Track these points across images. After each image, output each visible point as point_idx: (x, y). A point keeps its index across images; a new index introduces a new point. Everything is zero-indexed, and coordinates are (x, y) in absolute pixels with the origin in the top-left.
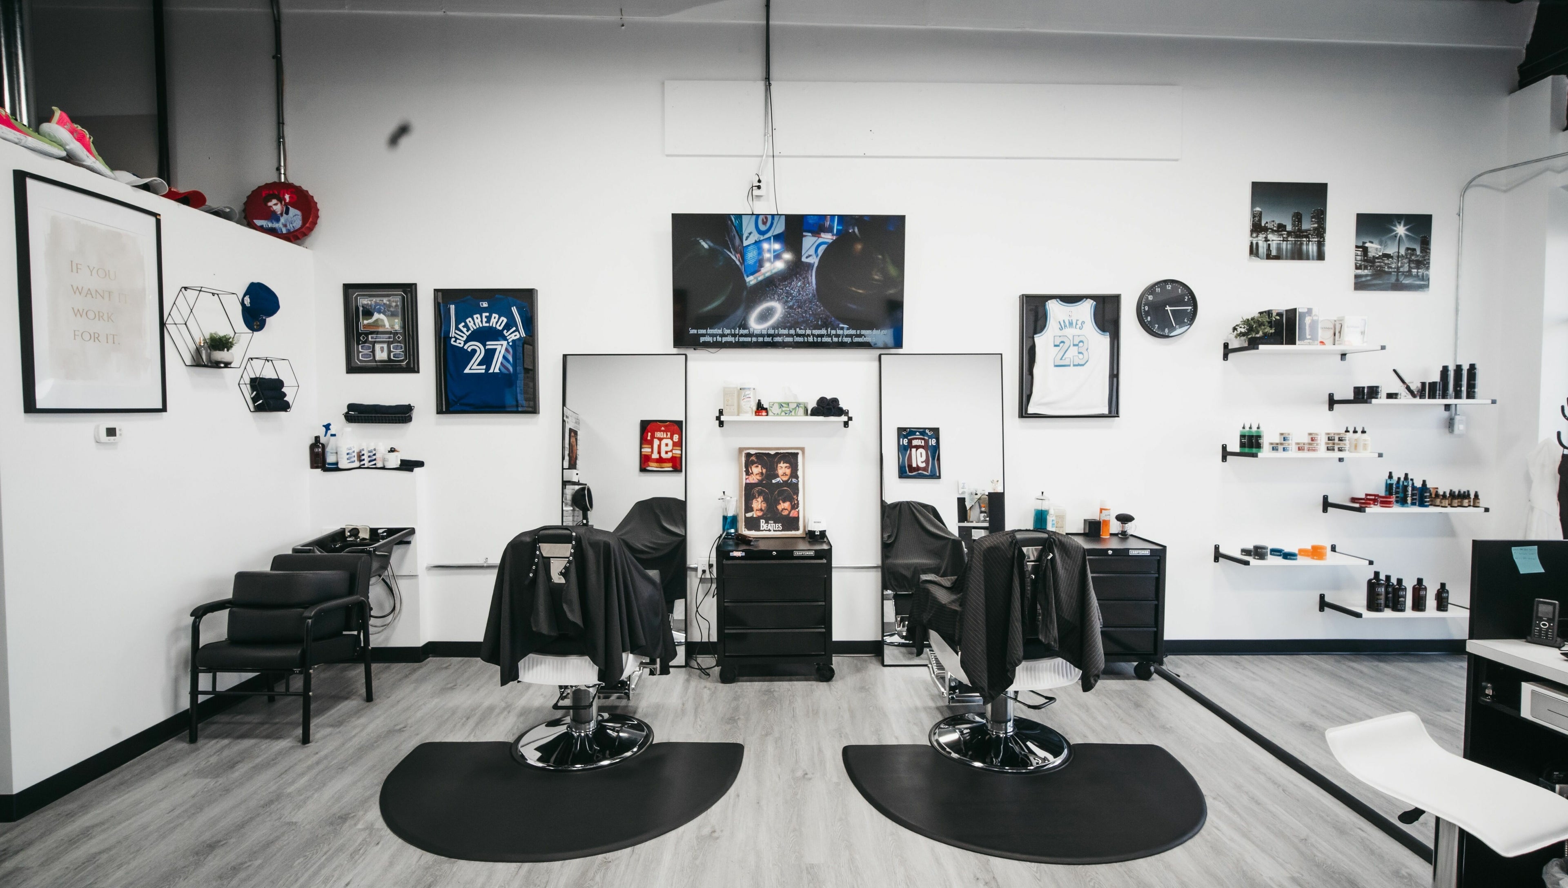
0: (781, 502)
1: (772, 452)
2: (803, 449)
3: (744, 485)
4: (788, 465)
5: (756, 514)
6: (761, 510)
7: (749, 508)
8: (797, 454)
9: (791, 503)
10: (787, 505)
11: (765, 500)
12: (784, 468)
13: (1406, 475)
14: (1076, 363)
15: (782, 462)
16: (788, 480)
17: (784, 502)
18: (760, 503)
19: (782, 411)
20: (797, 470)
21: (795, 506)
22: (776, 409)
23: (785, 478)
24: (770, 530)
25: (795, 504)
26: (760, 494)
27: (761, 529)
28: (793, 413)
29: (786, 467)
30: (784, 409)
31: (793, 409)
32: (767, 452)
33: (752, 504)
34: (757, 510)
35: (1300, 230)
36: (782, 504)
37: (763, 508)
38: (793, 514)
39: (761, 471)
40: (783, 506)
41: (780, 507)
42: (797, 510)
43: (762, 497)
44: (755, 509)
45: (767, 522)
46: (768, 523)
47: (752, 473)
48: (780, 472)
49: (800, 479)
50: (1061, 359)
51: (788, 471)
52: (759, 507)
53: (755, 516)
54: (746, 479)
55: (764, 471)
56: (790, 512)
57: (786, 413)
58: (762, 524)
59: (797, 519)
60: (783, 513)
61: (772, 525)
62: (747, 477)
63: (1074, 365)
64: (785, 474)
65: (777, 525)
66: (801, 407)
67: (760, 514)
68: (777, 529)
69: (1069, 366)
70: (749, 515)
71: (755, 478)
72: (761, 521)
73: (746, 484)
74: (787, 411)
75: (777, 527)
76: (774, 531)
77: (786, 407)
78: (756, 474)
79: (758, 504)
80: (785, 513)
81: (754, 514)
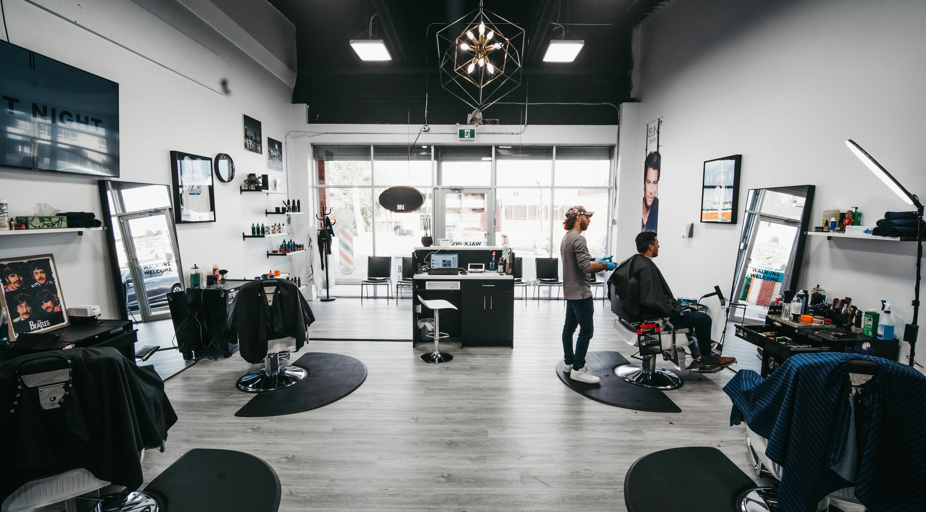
0: (43, 302)
1: (25, 261)
2: (51, 255)
3: (4, 295)
4: (42, 270)
5: (23, 318)
6: (27, 313)
7: (14, 314)
8: (48, 259)
9: (53, 302)
10: (49, 304)
11: (28, 304)
12: (39, 273)
13: (291, 240)
14: (197, 193)
15: (36, 269)
16: (46, 282)
17: (46, 302)
18: (24, 307)
19: (44, 224)
20: (51, 273)
21: (56, 303)
22: (37, 222)
23: (42, 282)
24: (40, 328)
25: (56, 301)
26: (22, 299)
27: (32, 329)
28: (56, 226)
29: (41, 272)
30: (45, 222)
31: (56, 222)
32: (20, 261)
33: (17, 310)
34: (23, 314)
35: (256, 140)
36: (45, 304)
37: (29, 311)
38: (57, 309)
39: (17, 279)
40: (47, 305)
41: (44, 307)
42: (59, 306)
43: (25, 302)
44: (21, 314)
45: (35, 322)
46: (37, 323)
47: (10, 282)
48: (37, 277)
49: (56, 280)
50: (192, 190)
51: (43, 275)
52: (25, 311)
53: (22, 320)
54: (5, 289)
55: (21, 278)
56: (53, 309)
57: (48, 226)
58: (31, 325)
59: (61, 312)
60: (48, 311)
61: (40, 324)
62: (6, 287)
63: (197, 194)
64: (41, 278)
65: (45, 322)
66: (64, 220)
67: (26, 317)
68: (46, 325)
69: (195, 194)
70: (16, 320)
71: (14, 287)
72: (30, 322)
73: (6, 293)
74: (49, 224)
75: (45, 324)
76: (44, 328)
77: (47, 221)
78: (14, 283)
79: (22, 309)
80: (50, 310)
81: (22, 318)
